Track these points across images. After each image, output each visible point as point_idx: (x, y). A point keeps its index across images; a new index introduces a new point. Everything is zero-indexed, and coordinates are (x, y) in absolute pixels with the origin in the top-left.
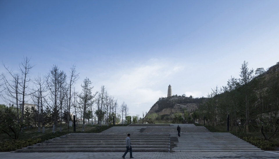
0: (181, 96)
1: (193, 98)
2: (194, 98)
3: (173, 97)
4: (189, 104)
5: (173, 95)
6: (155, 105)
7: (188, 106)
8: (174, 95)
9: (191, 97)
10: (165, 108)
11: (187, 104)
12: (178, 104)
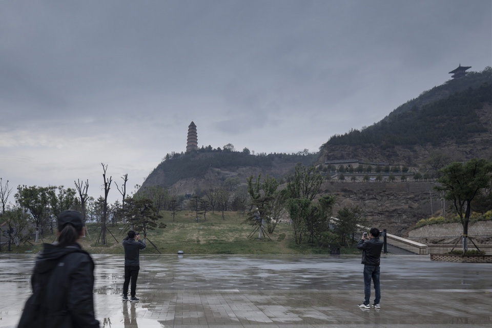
0: (222, 149)
1: (251, 153)
2: (255, 154)
3: (203, 150)
4: (244, 169)
5: (201, 148)
6: (155, 171)
7: (242, 173)
8: (204, 147)
9: (246, 151)
10: (182, 178)
11: (238, 168)
12: (217, 170)
